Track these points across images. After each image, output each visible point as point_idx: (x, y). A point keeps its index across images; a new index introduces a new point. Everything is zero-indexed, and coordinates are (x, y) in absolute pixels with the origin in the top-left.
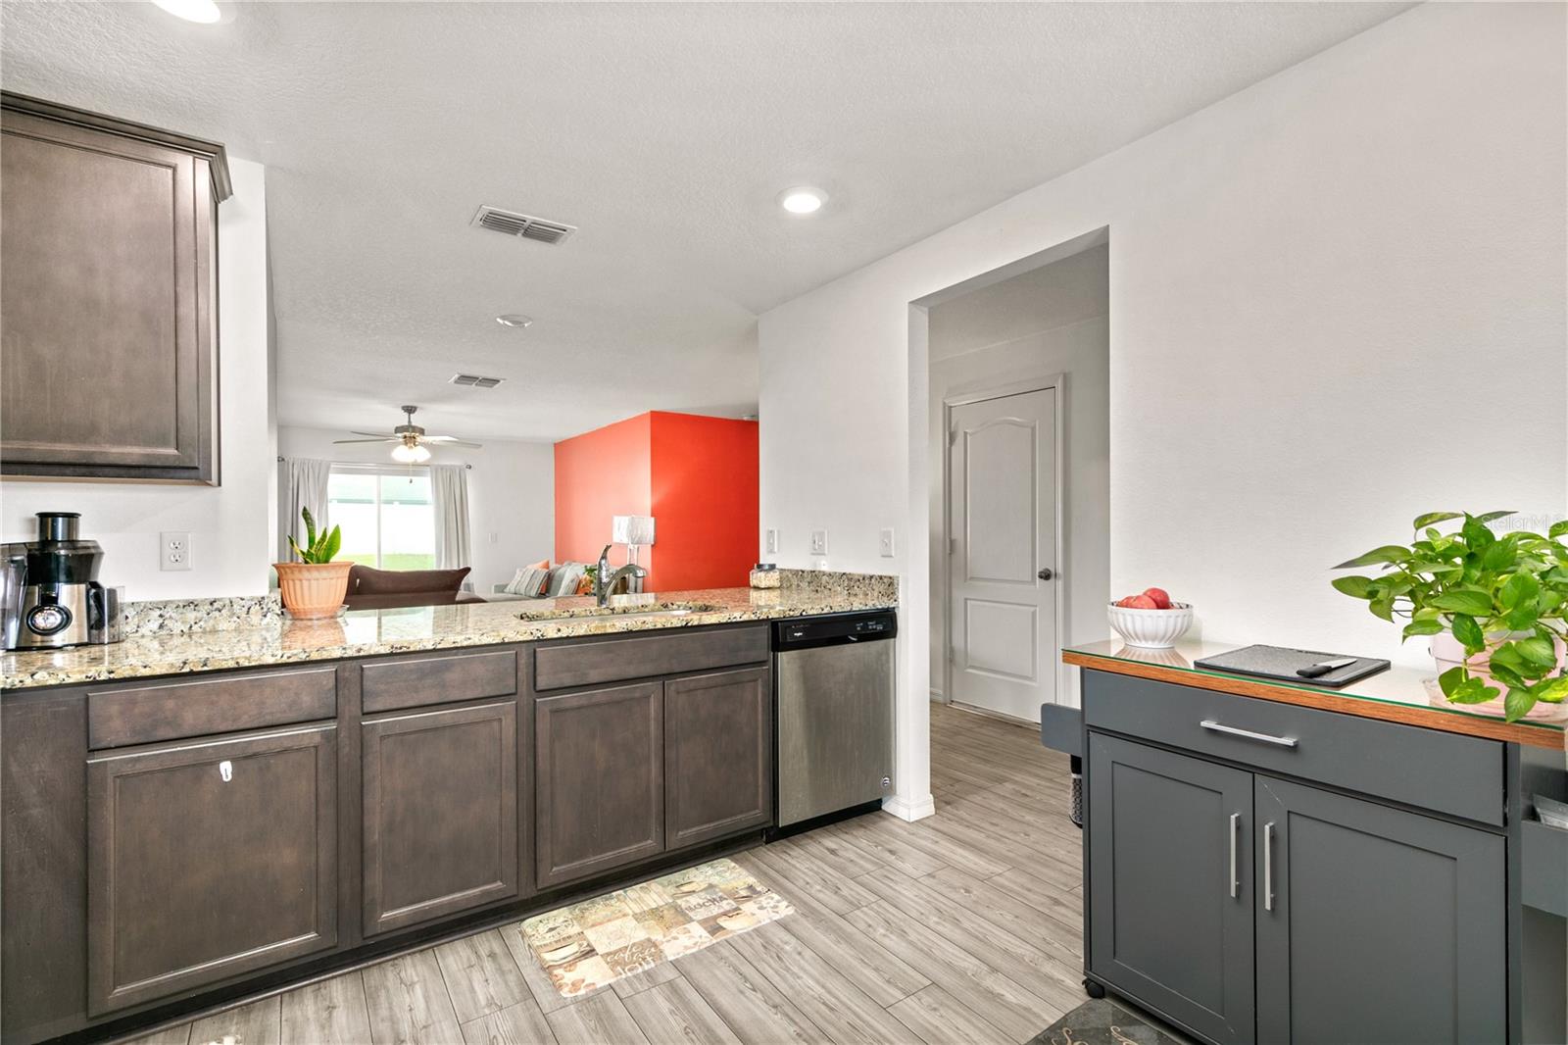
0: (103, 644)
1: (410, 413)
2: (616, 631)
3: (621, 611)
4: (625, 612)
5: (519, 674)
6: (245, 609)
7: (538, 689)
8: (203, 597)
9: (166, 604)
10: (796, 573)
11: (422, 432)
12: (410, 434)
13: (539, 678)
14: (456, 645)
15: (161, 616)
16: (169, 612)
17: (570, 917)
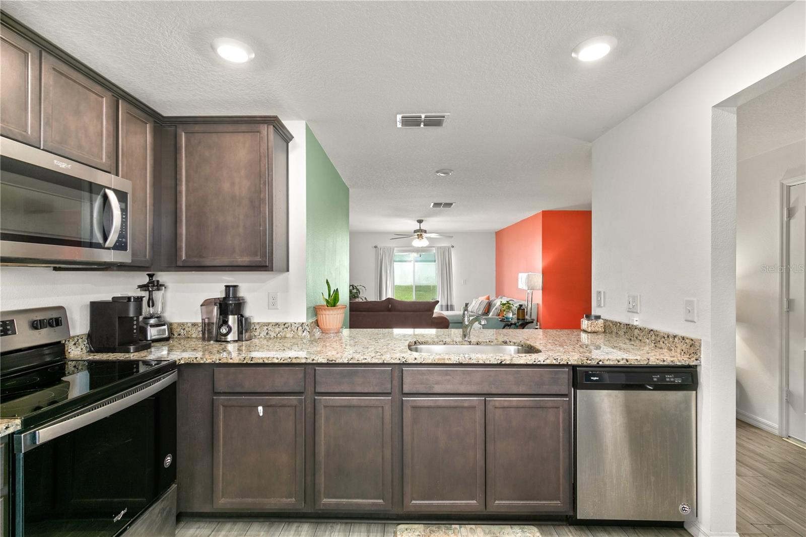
0: (243, 341)
1: (420, 223)
2: (451, 362)
3: (475, 343)
4: (478, 344)
5: (394, 382)
6: (296, 328)
7: (404, 392)
8: (282, 321)
9: (269, 324)
10: (615, 324)
11: (425, 232)
12: (420, 233)
13: (404, 386)
14: (359, 362)
15: (267, 329)
16: (270, 328)
17: (423, 533)
